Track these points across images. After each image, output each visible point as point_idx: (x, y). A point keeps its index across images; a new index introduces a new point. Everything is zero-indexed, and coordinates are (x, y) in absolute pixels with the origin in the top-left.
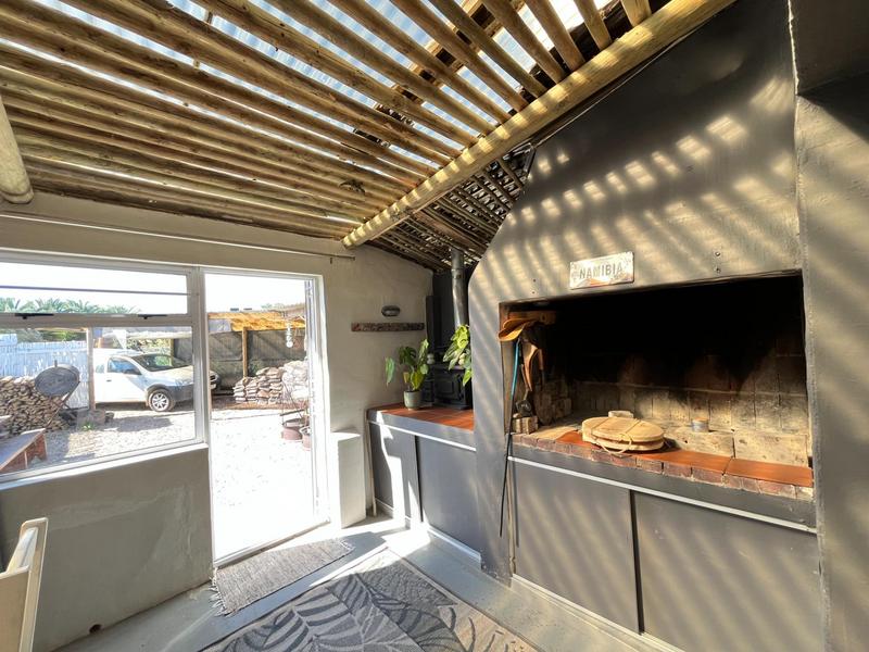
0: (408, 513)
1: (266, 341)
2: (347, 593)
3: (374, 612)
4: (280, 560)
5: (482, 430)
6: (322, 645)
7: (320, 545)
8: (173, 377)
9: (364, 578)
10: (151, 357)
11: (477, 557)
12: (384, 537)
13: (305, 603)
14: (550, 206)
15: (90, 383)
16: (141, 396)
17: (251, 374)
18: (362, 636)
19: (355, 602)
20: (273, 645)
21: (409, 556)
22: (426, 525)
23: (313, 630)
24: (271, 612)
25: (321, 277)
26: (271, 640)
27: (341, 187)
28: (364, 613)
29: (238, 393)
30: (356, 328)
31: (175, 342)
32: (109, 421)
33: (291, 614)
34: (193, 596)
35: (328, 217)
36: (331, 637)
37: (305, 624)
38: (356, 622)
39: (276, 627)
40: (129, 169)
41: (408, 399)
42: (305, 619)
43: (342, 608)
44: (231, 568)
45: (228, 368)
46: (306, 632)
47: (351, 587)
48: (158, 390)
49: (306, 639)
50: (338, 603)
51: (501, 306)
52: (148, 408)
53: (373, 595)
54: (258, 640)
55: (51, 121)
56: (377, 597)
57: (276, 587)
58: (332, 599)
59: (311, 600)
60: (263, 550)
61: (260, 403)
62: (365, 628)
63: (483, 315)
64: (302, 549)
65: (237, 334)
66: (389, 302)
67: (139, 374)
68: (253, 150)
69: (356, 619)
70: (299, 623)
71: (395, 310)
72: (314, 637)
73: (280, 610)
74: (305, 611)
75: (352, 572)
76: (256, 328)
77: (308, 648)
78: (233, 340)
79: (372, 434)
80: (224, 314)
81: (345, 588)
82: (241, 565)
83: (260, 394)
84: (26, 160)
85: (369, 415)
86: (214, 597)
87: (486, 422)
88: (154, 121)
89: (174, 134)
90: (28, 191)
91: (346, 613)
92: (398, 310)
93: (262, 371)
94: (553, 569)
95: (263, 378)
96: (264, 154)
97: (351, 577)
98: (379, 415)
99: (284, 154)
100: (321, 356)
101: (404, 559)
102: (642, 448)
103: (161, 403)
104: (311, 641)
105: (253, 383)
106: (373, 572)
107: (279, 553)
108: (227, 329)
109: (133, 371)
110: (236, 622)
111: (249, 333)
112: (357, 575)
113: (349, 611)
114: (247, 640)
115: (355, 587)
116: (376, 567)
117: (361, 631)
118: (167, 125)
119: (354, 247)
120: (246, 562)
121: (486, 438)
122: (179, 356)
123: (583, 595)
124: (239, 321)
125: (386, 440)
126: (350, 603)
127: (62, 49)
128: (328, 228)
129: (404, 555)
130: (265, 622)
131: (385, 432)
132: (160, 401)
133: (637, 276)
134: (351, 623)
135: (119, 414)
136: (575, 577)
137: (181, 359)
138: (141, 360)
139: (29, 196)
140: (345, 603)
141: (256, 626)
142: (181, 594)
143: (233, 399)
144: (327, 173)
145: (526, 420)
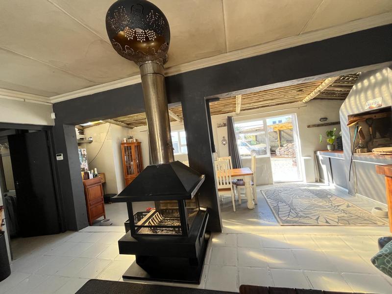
0: (329, 181)
1: (286, 133)
5: (346, 154)
8: (257, 147)
10: (250, 141)
11: (347, 191)
14: (366, 82)
16: (249, 153)
17: (282, 146)
22: (334, 184)
25: (296, 114)
29: (277, 153)
30: (309, 127)
31: (256, 136)
41: (329, 148)
45: (273, 144)
48: (254, 151)
51: (348, 116)
61: (286, 156)
63: (344, 119)
65: (275, 132)
66: (323, 116)
67: (248, 146)
71: (326, 119)
76: (282, 129)
78: (274, 134)
79: (317, 158)
80: (270, 125)
83: (285, 153)
85: (315, 152)
87: (347, 151)
92: (327, 118)
93: (286, 145)
94: (367, 191)
95: (286, 147)
98: (318, 153)
100: (297, 135)
102: (388, 153)
105: (283, 148)
108: (272, 130)
109: (246, 145)
111: (280, 131)
116: (314, 189)
119: (306, 103)
121: (347, 155)
122: (258, 141)
123: (376, 197)
124: (276, 127)
125: (321, 160)
131: (321, 157)
133: (383, 104)
136: (373, 192)
137: (258, 142)
138: (248, 142)
143: (276, 155)
145: (359, 149)
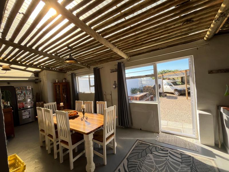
2: (185, 159)
3: (188, 170)
4: (175, 139)
6: (168, 162)
7: (189, 143)
8: (179, 87)
9: (194, 160)
10: (175, 82)
12: (216, 156)
13: (172, 151)
15: (163, 87)
16: (173, 91)
18: (179, 170)
19: (185, 162)
20: (159, 152)
21: (221, 169)
23: (168, 158)
24: (164, 147)
25: (193, 56)
26: (160, 151)
27: (183, 25)
28: (185, 167)
31: (182, 78)
32: (166, 96)
33: (167, 151)
34: (155, 134)
35: (190, 35)
36: (171, 163)
37: (168, 155)
38: (180, 167)
39: (162, 150)
40: (137, 49)
42: (169, 154)
43: (180, 160)
44: (164, 134)
46: (167, 156)
47: (188, 158)
48: (176, 90)
49: (166, 158)
50: (180, 158)
52: (174, 94)
53: (193, 166)
54: (157, 149)
55: (124, 47)
56: (194, 168)
57: (169, 143)
58: (180, 156)
59: (174, 152)
60: (173, 134)
62: (182, 170)
64: (183, 140)
67: (172, 86)
68: (151, 33)
69: (181, 166)
70: (167, 154)
72: (167, 159)
73: (166, 148)
74: (171, 153)
75: (192, 155)
77: (165, 159)
79: (221, 115)
81: (186, 157)
82: (167, 134)
84: (126, 54)
86: (157, 136)
88: (132, 40)
89: (136, 39)
90: (128, 58)
91: (180, 162)
96: (153, 32)
97: (190, 156)
98: (222, 108)
99: (157, 29)
101: (218, 168)
103: (177, 94)
104: (166, 159)
106: (200, 161)
107: (177, 137)
110: (157, 143)
112: (193, 158)
113: (181, 163)
114: (156, 148)
115: (189, 159)
116: (203, 161)
117: (180, 169)
118: (134, 39)
120: (168, 134)
125: (225, 120)
126: (183, 161)
127: (117, 39)
128: (194, 37)
129: (220, 167)
130: (161, 147)
131: (225, 116)
132: (177, 93)
134: (179, 165)
135: (168, 95)
137: (183, 83)
138: (173, 83)
139: (129, 59)
140: (182, 160)
141: (160, 147)
142: (153, 132)
144: (174, 25)
